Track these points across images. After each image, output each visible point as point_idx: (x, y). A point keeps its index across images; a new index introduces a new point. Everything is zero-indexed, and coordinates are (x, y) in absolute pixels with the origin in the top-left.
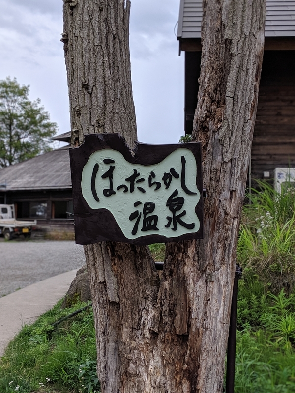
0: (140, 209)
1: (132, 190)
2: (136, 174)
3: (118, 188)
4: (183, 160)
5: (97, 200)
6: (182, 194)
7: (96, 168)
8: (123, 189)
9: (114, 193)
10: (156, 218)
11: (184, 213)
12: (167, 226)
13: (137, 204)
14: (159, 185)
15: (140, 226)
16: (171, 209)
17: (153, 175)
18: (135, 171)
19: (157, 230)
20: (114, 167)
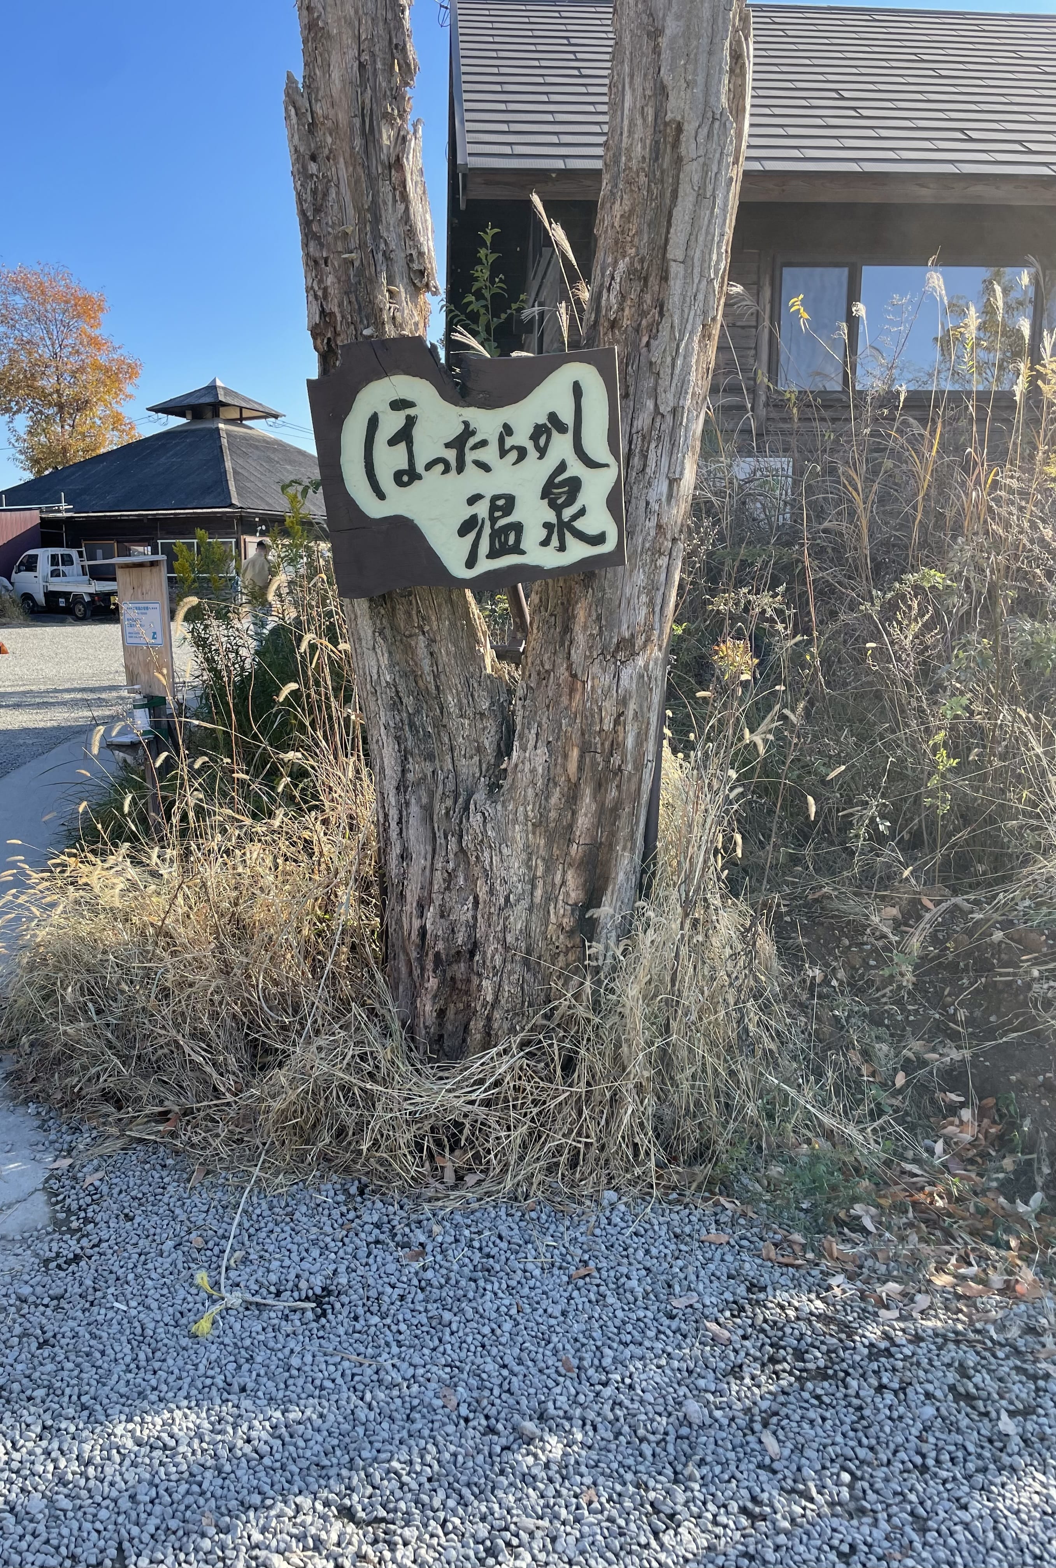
0: (482, 509)
1: (460, 469)
2: (468, 432)
3: (429, 467)
4: (577, 391)
5: (381, 496)
6: (575, 468)
7: (373, 422)
8: (440, 467)
9: (419, 477)
10: (518, 528)
11: (582, 512)
12: (545, 543)
13: (473, 500)
14: (522, 453)
15: (484, 547)
16: (552, 505)
17: (508, 430)
18: (466, 424)
19: (523, 553)
20: (416, 417)
